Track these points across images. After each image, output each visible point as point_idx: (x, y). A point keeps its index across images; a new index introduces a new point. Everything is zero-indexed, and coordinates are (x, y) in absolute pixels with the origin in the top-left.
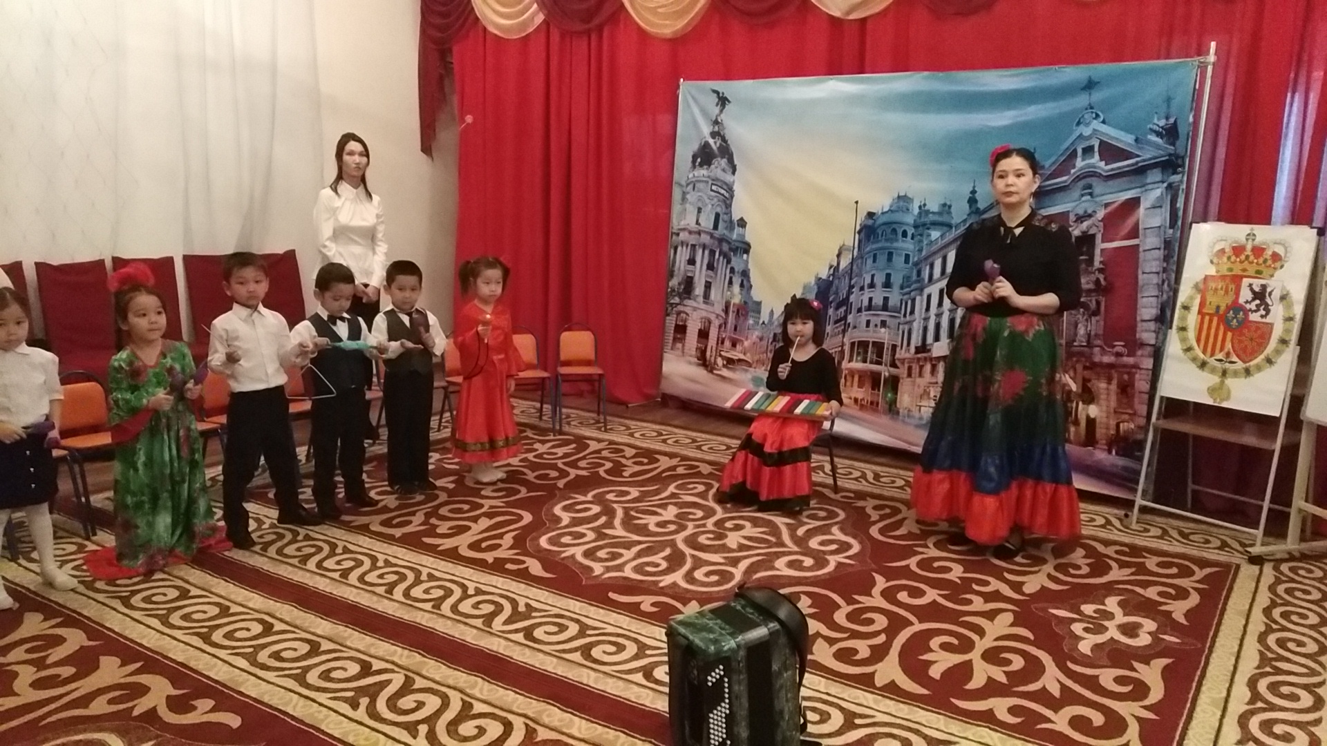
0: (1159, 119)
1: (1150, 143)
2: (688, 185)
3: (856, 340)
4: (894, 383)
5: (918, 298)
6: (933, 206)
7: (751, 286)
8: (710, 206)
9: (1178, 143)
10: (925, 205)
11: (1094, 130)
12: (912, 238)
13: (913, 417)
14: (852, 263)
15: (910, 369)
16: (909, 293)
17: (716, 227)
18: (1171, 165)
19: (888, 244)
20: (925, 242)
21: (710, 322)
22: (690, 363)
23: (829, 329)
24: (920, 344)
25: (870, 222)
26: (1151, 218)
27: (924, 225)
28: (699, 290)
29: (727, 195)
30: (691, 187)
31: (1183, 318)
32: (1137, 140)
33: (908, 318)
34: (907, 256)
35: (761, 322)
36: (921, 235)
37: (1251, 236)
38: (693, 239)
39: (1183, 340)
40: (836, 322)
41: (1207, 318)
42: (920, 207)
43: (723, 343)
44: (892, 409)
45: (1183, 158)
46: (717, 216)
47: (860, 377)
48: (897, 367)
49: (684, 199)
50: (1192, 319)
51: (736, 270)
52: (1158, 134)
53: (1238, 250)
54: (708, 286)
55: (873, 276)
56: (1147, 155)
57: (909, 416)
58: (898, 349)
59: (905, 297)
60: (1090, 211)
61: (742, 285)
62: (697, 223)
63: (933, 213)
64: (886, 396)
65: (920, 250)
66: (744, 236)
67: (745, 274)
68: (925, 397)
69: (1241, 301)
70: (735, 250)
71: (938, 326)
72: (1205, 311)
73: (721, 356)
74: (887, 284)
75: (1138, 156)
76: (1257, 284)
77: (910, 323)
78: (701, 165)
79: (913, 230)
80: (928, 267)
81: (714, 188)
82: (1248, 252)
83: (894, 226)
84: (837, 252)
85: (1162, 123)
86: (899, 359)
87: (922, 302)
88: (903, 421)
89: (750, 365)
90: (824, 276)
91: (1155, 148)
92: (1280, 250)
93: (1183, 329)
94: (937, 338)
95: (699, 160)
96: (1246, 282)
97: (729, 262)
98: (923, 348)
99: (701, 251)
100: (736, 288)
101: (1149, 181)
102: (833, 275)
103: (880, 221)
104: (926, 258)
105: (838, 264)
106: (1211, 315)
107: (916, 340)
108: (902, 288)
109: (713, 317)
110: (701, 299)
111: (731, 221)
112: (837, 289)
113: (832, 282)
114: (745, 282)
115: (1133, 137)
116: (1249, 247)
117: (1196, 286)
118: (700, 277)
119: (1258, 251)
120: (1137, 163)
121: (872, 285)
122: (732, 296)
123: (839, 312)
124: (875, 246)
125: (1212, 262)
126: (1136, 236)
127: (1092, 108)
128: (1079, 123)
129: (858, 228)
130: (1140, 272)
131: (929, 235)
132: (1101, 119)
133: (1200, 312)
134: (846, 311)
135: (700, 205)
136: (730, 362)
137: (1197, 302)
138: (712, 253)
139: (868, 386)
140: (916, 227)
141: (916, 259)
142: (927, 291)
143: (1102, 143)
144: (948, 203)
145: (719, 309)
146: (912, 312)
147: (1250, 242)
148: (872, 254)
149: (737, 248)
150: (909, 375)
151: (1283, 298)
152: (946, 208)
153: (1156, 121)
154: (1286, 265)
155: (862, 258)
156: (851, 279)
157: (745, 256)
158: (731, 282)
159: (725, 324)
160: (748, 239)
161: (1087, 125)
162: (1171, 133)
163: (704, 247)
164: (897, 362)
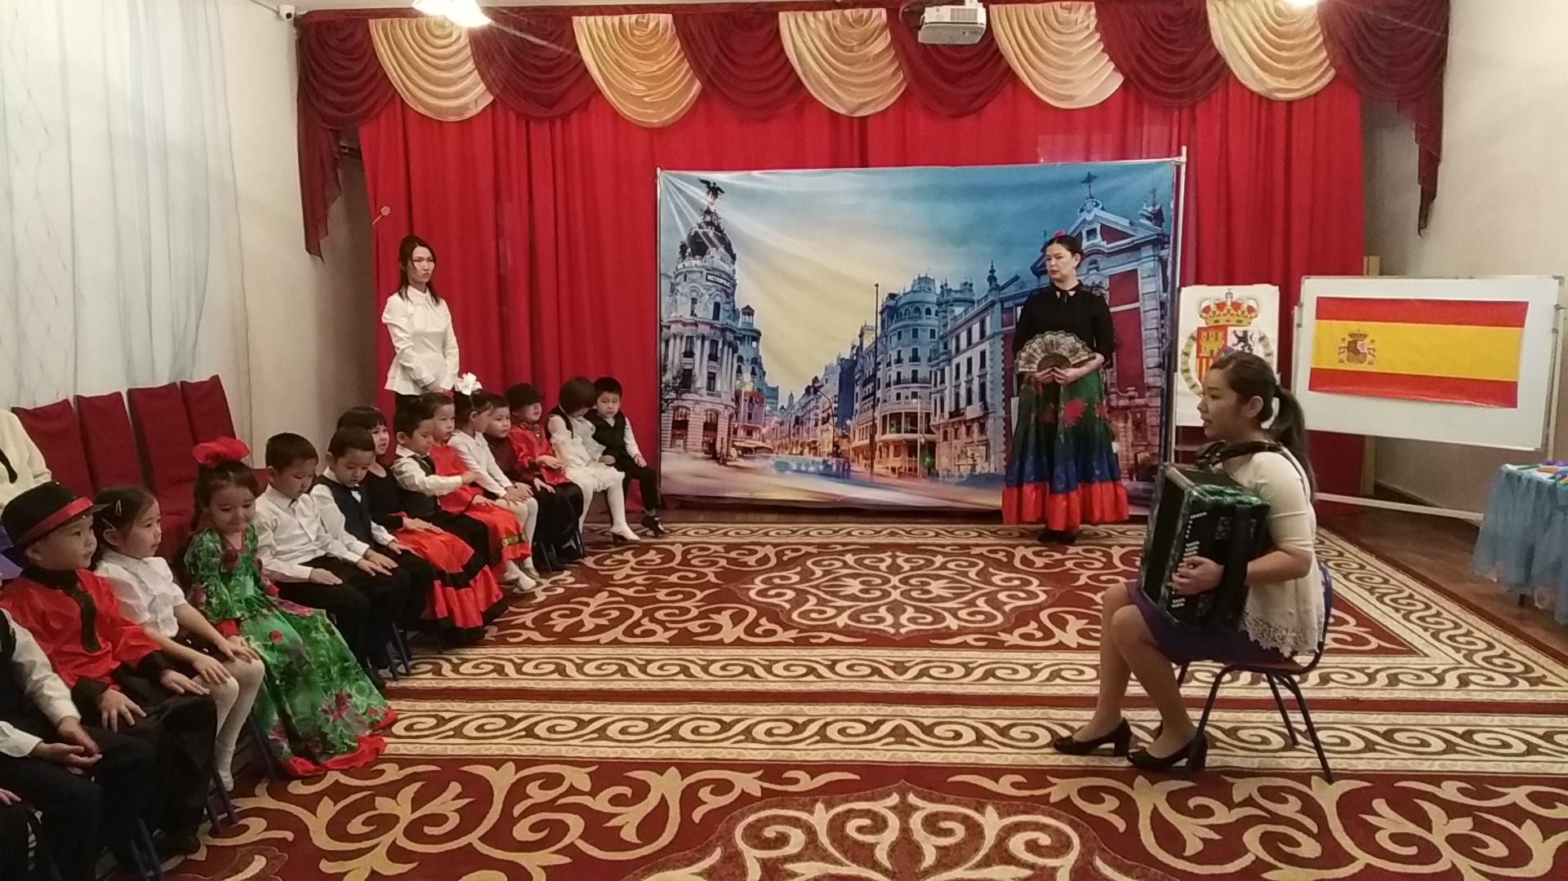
0: (1148, 206)
1: (1142, 226)
2: (676, 277)
3: (888, 413)
4: (931, 447)
5: (947, 369)
6: (955, 285)
7: (764, 373)
8: (707, 296)
9: (1163, 224)
10: (946, 284)
11: (1095, 216)
12: (936, 315)
13: (953, 476)
14: (876, 342)
15: (945, 433)
16: (938, 364)
17: (716, 316)
18: (1159, 242)
19: (911, 322)
20: (949, 318)
21: (717, 414)
22: (696, 458)
23: (857, 406)
24: (953, 409)
25: (892, 303)
26: (1149, 286)
27: (947, 302)
28: (701, 382)
29: (728, 284)
30: (682, 277)
31: (1185, 363)
32: (1131, 223)
33: (939, 387)
34: (933, 332)
35: (779, 407)
36: (945, 312)
37: (1229, 294)
38: (688, 331)
39: (1188, 379)
40: (864, 399)
41: (1204, 361)
42: (942, 287)
43: (735, 432)
44: (931, 472)
45: (1168, 236)
46: (717, 306)
47: (895, 447)
48: (933, 433)
49: (673, 290)
50: (1193, 362)
51: (745, 358)
52: (1148, 218)
53: (1221, 306)
54: (712, 377)
55: (899, 352)
56: (1140, 235)
57: (948, 476)
58: (932, 417)
59: (935, 368)
60: (1097, 283)
61: (753, 373)
62: (693, 314)
63: (956, 291)
64: (924, 461)
65: (945, 325)
66: (752, 324)
67: (756, 361)
68: (963, 456)
69: (1229, 344)
70: (742, 339)
71: (969, 392)
72: (1201, 355)
73: (734, 446)
74: (915, 358)
75: (1133, 236)
76: (1240, 330)
77: (942, 391)
78: (693, 255)
79: (937, 308)
80: (954, 341)
81: (710, 277)
82: (1229, 306)
83: (918, 305)
84: (859, 333)
85: (1150, 209)
86: (934, 426)
87: (951, 370)
88: (944, 482)
89: (770, 451)
90: (847, 357)
91: (1146, 230)
92: (1253, 304)
93: (1186, 371)
94: (969, 402)
95: (689, 250)
96: (1230, 330)
97: (735, 350)
98: (957, 412)
99: (699, 343)
100: (747, 377)
101: (1144, 255)
102: (857, 354)
103: (903, 301)
104: (951, 332)
105: (861, 343)
106: (1208, 358)
107: (949, 406)
108: (930, 360)
109: (720, 408)
110: (704, 392)
111: (734, 310)
112: (862, 367)
113: (856, 362)
114: (757, 370)
115: (1128, 221)
116: (1229, 303)
117: (1192, 337)
118: (701, 367)
119: (1236, 306)
120: (1133, 242)
121: (899, 361)
122: (743, 384)
123: (866, 389)
124: (900, 324)
125: (1201, 316)
126: (1137, 300)
127: (1092, 198)
128: (1082, 210)
129: (880, 309)
130: (1143, 329)
131: (953, 311)
132: (1101, 207)
133: (1198, 356)
134: (874, 386)
135: (694, 295)
136: (746, 451)
137: (1194, 348)
138: (714, 343)
139: (904, 455)
140: (939, 304)
141: (941, 333)
142: (955, 361)
143: (1103, 226)
144: (969, 282)
145: (727, 398)
146: (943, 381)
147: (1229, 299)
148: (896, 332)
149: (744, 336)
150: (945, 438)
151: (1262, 339)
152: (967, 286)
153: (1145, 207)
154: (1259, 315)
155: (886, 336)
156: (876, 357)
157: (754, 344)
158: (739, 371)
159: (737, 413)
160: (756, 326)
161: (1089, 212)
162: (1157, 217)
163: (703, 338)
164: (932, 428)
